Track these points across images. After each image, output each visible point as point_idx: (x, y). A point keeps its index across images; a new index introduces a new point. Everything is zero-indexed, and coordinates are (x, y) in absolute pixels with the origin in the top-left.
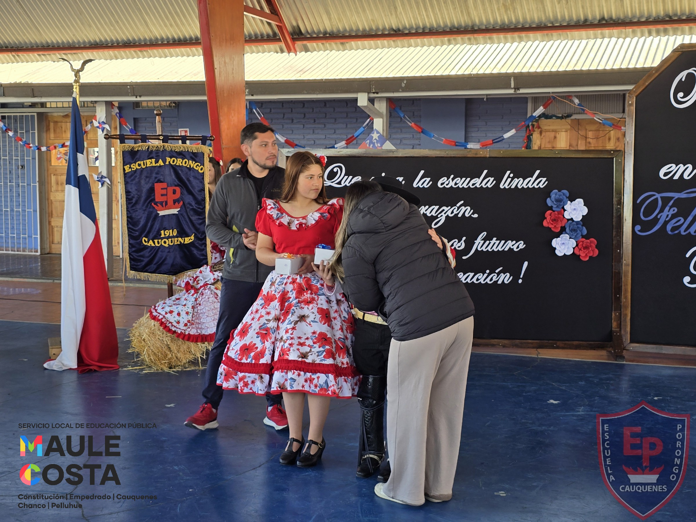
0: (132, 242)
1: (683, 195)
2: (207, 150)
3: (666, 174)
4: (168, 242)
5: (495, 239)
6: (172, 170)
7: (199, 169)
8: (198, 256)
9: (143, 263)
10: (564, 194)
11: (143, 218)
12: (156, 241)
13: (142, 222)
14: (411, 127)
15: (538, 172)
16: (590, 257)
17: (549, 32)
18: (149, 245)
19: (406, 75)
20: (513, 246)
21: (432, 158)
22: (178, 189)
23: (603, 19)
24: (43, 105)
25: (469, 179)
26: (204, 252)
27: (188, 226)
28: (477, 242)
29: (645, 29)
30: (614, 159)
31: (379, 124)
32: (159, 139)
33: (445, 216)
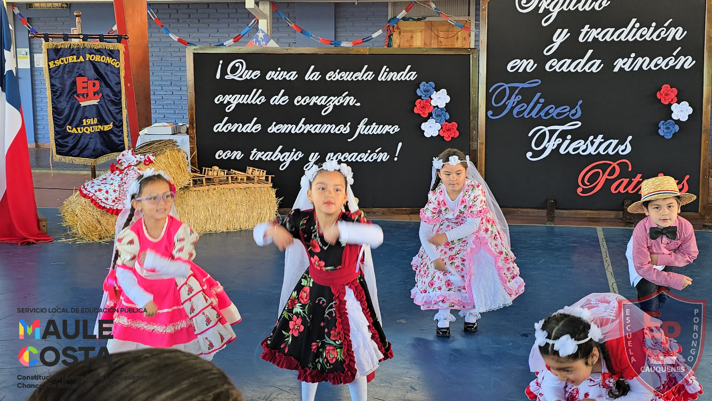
1: (526, 85)
2: (120, 47)
3: (512, 68)
4: (90, 130)
5: (374, 124)
6: (91, 66)
7: (115, 64)
8: (117, 142)
9: (68, 149)
10: (431, 86)
11: (67, 108)
12: (79, 129)
13: (66, 112)
15: (409, 67)
16: (452, 138)
18: (72, 132)
20: (389, 129)
21: (321, 54)
22: (97, 83)
25: (352, 73)
26: (121, 138)
27: (107, 115)
28: (360, 127)
30: (471, 55)
31: (263, 24)
32: (79, 38)
33: (332, 105)
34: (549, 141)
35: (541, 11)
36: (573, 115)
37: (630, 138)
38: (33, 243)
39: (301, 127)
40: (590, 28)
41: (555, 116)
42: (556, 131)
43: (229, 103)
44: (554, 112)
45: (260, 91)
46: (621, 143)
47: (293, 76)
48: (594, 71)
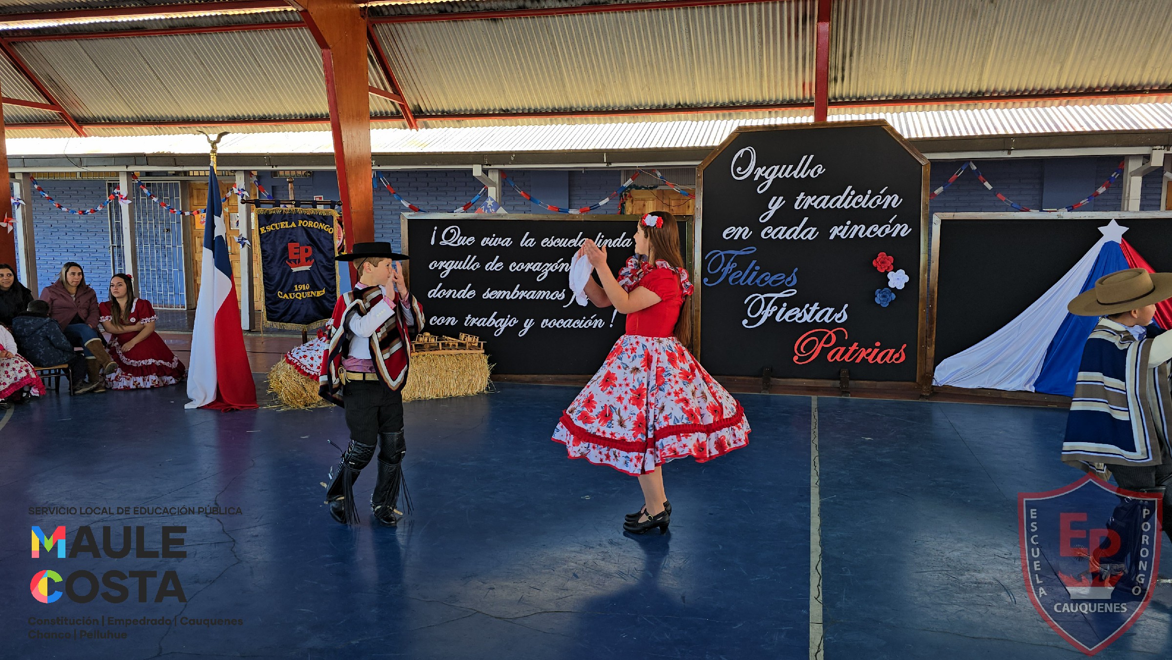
0: (268, 295)
1: (742, 253)
2: (335, 214)
3: (728, 235)
4: (302, 295)
6: (304, 232)
7: (328, 230)
9: (279, 315)
11: (278, 274)
12: (290, 294)
13: (277, 278)
14: (521, 195)
15: (624, 233)
17: (635, 115)
18: (284, 298)
19: (514, 149)
21: (536, 221)
22: (310, 249)
23: (679, 104)
24: (186, 173)
25: (567, 239)
27: (319, 280)
29: (714, 113)
30: (688, 222)
31: (492, 192)
32: (291, 204)
33: (547, 271)
34: (765, 309)
35: (756, 178)
36: (789, 283)
37: (846, 306)
38: (237, 410)
39: (516, 293)
40: (806, 195)
41: (770, 283)
42: (772, 298)
43: (443, 269)
44: (770, 280)
45: (475, 257)
46: (837, 311)
47: (507, 242)
48: (810, 239)
